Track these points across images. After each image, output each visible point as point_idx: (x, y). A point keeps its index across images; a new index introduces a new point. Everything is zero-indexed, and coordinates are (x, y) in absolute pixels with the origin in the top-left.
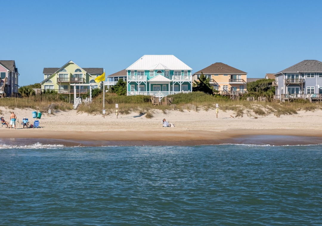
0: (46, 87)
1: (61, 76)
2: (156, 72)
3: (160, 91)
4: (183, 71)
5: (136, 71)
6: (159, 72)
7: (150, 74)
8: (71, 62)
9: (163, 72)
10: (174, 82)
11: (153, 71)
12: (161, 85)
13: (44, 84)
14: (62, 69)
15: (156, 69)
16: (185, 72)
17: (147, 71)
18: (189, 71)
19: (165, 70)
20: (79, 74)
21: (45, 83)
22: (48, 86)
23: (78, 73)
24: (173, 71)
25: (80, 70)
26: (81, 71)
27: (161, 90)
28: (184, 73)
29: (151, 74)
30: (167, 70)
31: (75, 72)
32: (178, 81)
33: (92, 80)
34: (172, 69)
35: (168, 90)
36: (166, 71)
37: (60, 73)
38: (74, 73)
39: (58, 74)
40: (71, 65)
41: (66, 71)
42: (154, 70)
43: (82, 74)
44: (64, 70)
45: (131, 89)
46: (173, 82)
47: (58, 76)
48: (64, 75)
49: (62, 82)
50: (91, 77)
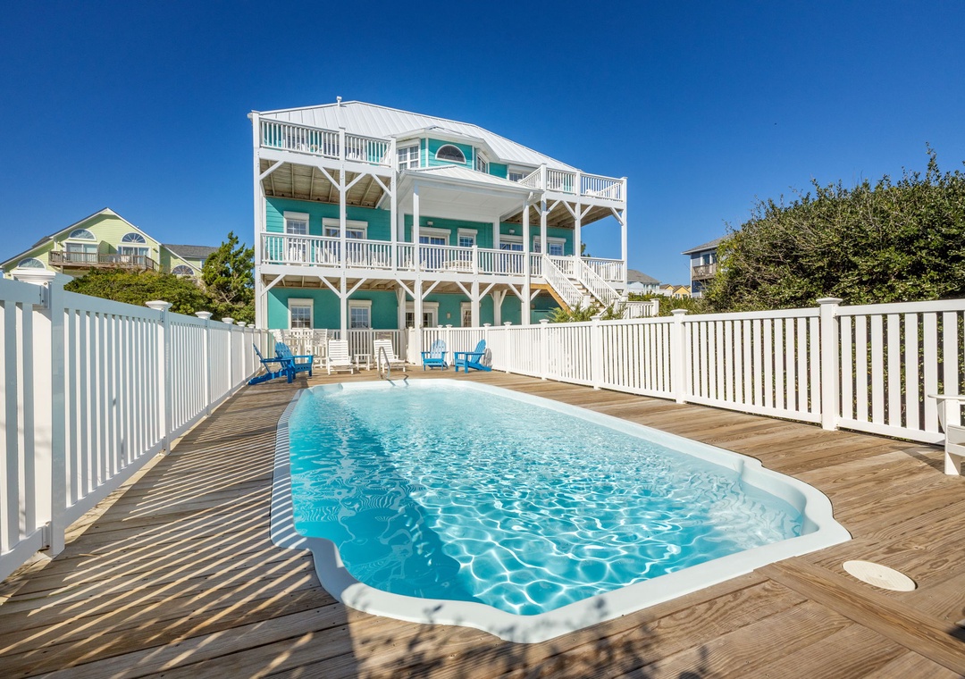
1: (72, 248)
2: (432, 150)
6: (451, 152)
8: (108, 212)
9: (469, 157)
14: (77, 230)
19: (475, 150)
20: (136, 249)
21: (18, 267)
23: (134, 244)
25: (141, 238)
26: (144, 241)
31: (124, 240)
32: (566, 199)
33: (181, 267)
37: (69, 240)
38: (117, 244)
39: (64, 243)
40: (107, 221)
41: (91, 237)
42: (423, 141)
43: (147, 249)
44: (83, 233)
47: (64, 249)
48: (86, 246)
49: (69, 264)
50: (176, 258)
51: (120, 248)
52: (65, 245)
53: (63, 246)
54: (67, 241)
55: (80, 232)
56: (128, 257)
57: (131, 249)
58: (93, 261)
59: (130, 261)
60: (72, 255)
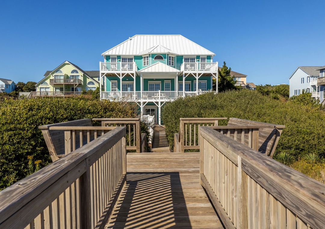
0: (41, 89)
1: (56, 77)
2: (152, 57)
3: (159, 91)
4: (198, 57)
5: (119, 57)
6: (159, 57)
7: (143, 61)
8: (67, 62)
9: (165, 58)
10: (186, 74)
11: (147, 57)
12: (162, 80)
13: (40, 86)
14: (57, 70)
15: (152, 52)
16: (201, 58)
17: (138, 57)
18: (209, 57)
19: (168, 54)
20: (75, 76)
22: (43, 88)
23: (75, 74)
24: (182, 56)
25: (77, 71)
26: (78, 73)
27: (163, 90)
28: (200, 60)
29: (145, 62)
30: (172, 54)
31: (72, 73)
32: (192, 72)
33: (90, 82)
34: (180, 53)
35: (173, 89)
36: (170, 57)
37: (56, 74)
38: (70, 74)
39: (53, 75)
40: (67, 66)
41: (62, 72)
42: (150, 54)
43: (79, 76)
44: (59, 71)
45: (112, 88)
46: (184, 74)
47: (54, 78)
48: (60, 76)
49: (55, 84)
50: (88, 78)
51: (70, 76)
52: (54, 76)
53: (53, 76)
54: (54, 74)
55: (58, 70)
56: (73, 80)
57: (74, 76)
58: (62, 82)
59: (73, 82)
60: (56, 80)
